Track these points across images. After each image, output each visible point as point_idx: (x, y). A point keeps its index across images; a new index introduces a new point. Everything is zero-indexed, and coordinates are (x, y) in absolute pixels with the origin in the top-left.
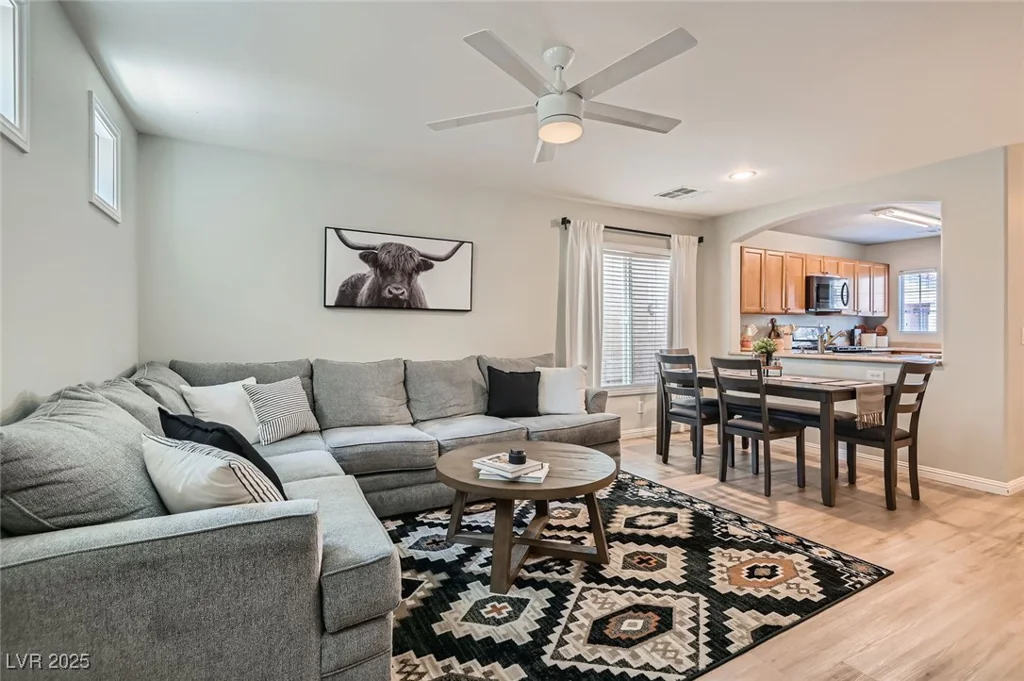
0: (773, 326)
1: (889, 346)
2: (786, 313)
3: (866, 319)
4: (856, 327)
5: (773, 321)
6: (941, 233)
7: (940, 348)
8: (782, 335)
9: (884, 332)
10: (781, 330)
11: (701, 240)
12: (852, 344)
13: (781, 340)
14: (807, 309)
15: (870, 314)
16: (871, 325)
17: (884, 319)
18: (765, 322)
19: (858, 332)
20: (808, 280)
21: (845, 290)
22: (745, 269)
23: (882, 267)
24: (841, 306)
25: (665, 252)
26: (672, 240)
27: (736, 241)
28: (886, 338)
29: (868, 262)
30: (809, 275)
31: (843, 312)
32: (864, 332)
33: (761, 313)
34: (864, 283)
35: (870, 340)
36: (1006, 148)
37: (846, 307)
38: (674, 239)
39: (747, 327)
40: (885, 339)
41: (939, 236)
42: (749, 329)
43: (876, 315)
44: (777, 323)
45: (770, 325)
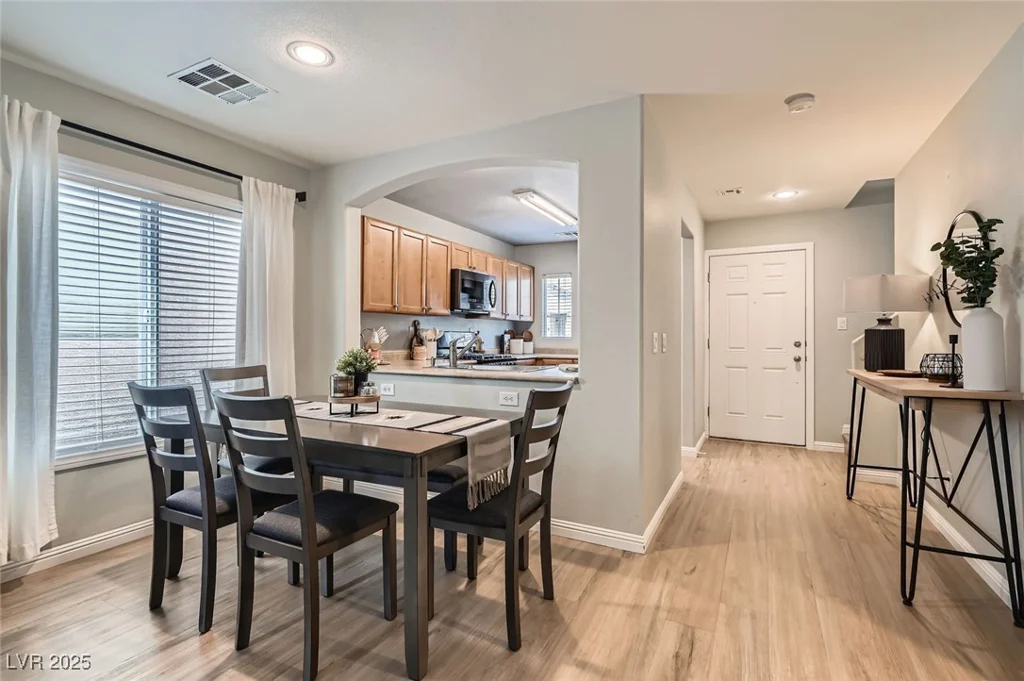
0: (416, 330)
1: (534, 352)
2: (427, 315)
3: (515, 323)
4: (506, 333)
5: (415, 324)
6: (578, 237)
7: (577, 354)
8: (425, 342)
9: (529, 339)
10: (423, 335)
11: (301, 197)
12: (502, 352)
13: (423, 348)
14: (452, 309)
15: (517, 319)
16: (519, 330)
17: (530, 323)
18: (404, 326)
19: (507, 337)
20: (454, 273)
21: (493, 290)
22: (369, 248)
23: (528, 269)
24: (489, 308)
25: (234, 204)
26: (243, 184)
27: (351, 205)
28: (532, 343)
29: (515, 261)
30: (454, 268)
31: (492, 315)
32: (513, 337)
33: (392, 313)
34: (512, 285)
35: (518, 347)
36: (642, 96)
37: (494, 309)
38: (248, 182)
39: (372, 330)
40: (530, 345)
41: (576, 241)
42: (376, 334)
43: (523, 319)
44: (421, 327)
45: (412, 329)
